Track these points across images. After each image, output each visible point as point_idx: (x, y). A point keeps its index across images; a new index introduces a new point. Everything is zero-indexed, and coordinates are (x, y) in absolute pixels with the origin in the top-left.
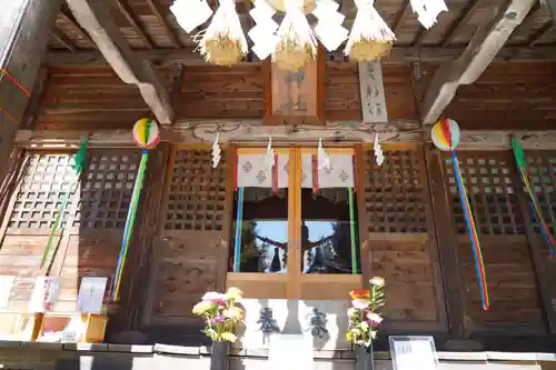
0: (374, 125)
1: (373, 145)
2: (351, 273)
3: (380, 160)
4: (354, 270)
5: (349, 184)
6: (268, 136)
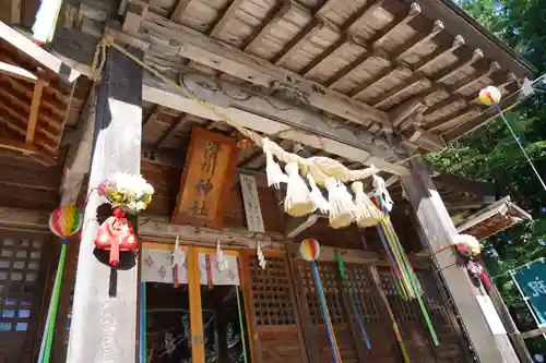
0: (256, 233)
1: (256, 250)
3: (263, 263)
5: (236, 282)
6: (174, 234)
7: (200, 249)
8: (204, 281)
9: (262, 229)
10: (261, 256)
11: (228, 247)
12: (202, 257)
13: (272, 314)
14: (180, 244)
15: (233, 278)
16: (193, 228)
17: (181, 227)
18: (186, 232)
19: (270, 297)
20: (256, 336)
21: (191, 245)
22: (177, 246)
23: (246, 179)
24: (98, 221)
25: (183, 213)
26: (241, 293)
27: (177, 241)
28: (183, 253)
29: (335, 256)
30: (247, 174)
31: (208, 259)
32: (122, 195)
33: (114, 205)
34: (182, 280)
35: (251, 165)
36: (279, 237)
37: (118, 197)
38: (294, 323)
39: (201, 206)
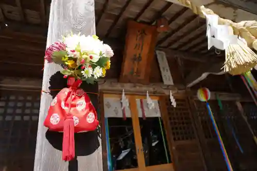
0: (168, 86)
1: (169, 96)
2: (167, 163)
3: (174, 104)
4: (168, 162)
5: (158, 115)
6: (122, 88)
7: (137, 96)
8: (140, 115)
9: (171, 83)
10: (173, 100)
11: (153, 94)
12: (138, 101)
13: (182, 134)
14: (125, 94)
15: (157, 113)
16: (132, 85)
17: (125, 85)
18: (128, 86)
19: (179, 123)
20: (174, 148)
21: (131, 95)
22: (123, 95)
23: (159, 53)
24: (51, 93)
25: (125, 76)
26: (162, 122)
27: (124, 93)
28: (127, 100)
29: (216, 97)
30: (160, 50)
31: (141, 102)
32: (75, 60)
33: (67, 73)
34: (128, 115)
35: (162, 45)
36: (182, 87)
37: (69, 63)
38: (194, 138)
39: (135, 70)
